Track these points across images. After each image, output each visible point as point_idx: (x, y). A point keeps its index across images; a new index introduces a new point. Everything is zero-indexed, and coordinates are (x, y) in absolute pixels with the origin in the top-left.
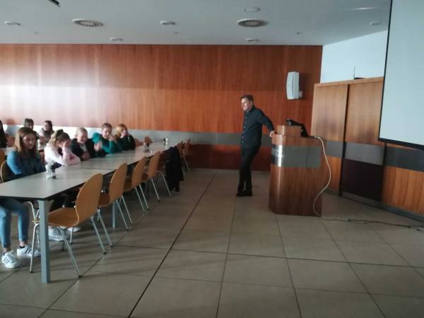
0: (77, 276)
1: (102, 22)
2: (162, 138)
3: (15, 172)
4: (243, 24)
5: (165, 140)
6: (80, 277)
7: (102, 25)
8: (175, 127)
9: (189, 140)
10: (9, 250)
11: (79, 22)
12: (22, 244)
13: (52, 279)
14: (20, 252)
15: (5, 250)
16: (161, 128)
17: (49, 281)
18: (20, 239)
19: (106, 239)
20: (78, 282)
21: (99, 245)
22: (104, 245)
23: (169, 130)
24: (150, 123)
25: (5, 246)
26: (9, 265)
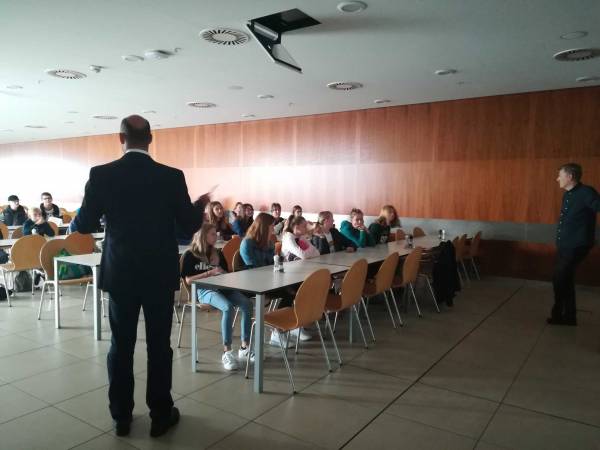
0: (291, 392)
1: (361, 82)
2: (438, 229)
3: (247, 262)
4: (564, 57)
5: (441, 231)
6: (295, 393)
7: (361, 86)
8: (459, 214)
9: (479, 234)
10: (229, 349)
11: (334, 87)
12: (243, 345)
13: (264, 390)
14: (241, 354)
15: (226, 348)
16: (438, 215)
17: (261, 391)
18: (243, 339)
19: (334, 355)
20: (293, 398)
21: (324, 360)
22: (331, 361)
23: (450, 218)
24: (423, 208)
25: (226, 344)
26: (227, 366)
